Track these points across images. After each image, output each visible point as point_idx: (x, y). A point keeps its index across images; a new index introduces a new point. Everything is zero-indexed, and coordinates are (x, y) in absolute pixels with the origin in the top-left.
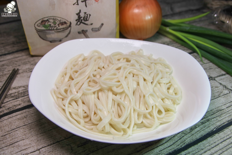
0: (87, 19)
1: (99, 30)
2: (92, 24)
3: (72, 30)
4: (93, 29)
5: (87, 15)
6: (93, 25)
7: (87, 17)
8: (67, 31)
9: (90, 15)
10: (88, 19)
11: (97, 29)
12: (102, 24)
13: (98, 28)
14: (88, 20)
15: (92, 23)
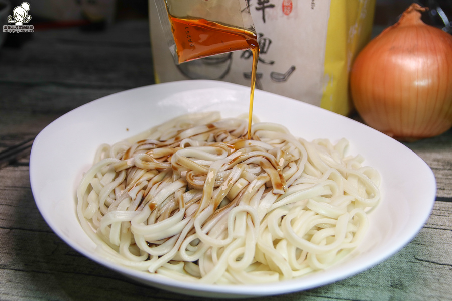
0: (263, 48)
1: (284, 78)
2: (272, 63)
3: (233, 67)
4: (274, 75)
5: (265, 40)
6: (275, 65)
7: (264, 44)
8: (224, 67)
9: (270, 42)
10: (265, 49)
11: (282, 77)
12: (293, 69)
13: (284, 75)
14: (265, 53)
15: (273, 60)
